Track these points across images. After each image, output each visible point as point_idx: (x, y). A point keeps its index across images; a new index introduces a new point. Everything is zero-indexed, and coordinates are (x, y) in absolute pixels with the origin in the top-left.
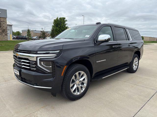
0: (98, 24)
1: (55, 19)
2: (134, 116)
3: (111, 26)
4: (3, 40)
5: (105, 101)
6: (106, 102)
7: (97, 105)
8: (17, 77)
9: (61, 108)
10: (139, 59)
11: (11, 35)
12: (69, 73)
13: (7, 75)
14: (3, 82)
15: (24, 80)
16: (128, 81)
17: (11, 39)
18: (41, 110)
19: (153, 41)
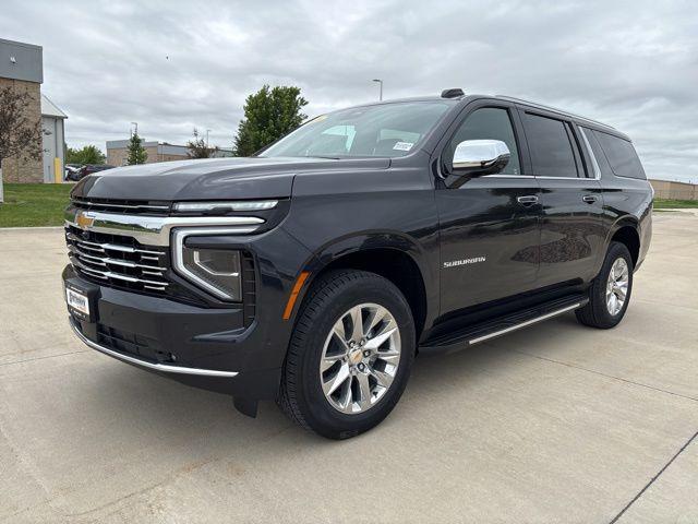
0: (449, 94)
1: (255, 93)
2: (614, 521)
3: (507, 109)
4: (22, 180)
5: (479, 449)
6: (484, 449)
7: (441, 461)
8: (79, 326)
9: (272, 473)
10: (633, 264)
11: (60, 161)
12: (321, 304)
13: (30, 326)
14: (12, 357)
15: (109, 338)
16: (584, 364)
17: (59, 179)
18: (178, 480)
19: (686, 198)
